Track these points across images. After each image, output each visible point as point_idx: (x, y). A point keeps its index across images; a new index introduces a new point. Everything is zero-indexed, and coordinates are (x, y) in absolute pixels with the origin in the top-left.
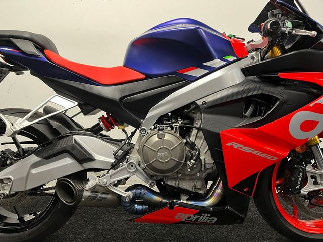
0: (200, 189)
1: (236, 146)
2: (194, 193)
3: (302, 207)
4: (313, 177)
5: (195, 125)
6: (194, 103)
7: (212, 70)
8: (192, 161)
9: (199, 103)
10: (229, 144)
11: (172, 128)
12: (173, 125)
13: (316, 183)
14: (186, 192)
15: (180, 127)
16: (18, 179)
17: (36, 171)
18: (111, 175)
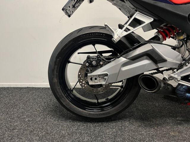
16: (112, 74)
17: (124, 69)
18: (181, 72)
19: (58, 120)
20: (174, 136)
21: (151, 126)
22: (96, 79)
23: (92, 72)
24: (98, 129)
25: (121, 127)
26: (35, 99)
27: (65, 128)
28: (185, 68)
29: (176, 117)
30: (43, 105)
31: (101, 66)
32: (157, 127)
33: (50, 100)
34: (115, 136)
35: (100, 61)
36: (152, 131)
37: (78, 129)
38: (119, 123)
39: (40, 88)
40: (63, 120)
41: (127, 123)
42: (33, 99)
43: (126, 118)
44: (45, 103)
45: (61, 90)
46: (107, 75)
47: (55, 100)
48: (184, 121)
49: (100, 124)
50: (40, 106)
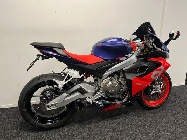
0: (121, 97)
1: (136, 83)
2: (119, 99)
3: (150, 98)
4: (154, 89)
5: (121, 76)
6: (122, 69)
7: (128, 58)
8: (121, 89)
9: (124, 69)
10: (134, 83)
11: (114, 78)
12: (115, 77)
13: (155, 90)
14: (117, 99)
15: (117, 78)
16: (60, 103)
17: (66, 99)
18: (95, 97)
19: (27, 133)
20: (94, 129)
21: (84, 125)
22: (51, 107)
23: (48, 103)
24: (54, 133)
25: (68, 129)
26: (5, 120)
27: (34, 137)
28: (97, 94)
29: (98, 117)
30: (13, 124)
31: (54, 99)
32: (87, 126)
33: (17, 118)
34: (64, 136)
35: (53, 96)
36: (84, 128)
37: (42, 136)
38: (66, 127)
39: (5, 108)
40: (31, 133)
41: (71, 127)
42: (4, 120)
43: (70, 123)
44: (14, 121)
45: (29, 116)
46: (57, 104)
47: (22, 118)
48: (101, 119)
49: (55, 130)
50: (11, 125)
